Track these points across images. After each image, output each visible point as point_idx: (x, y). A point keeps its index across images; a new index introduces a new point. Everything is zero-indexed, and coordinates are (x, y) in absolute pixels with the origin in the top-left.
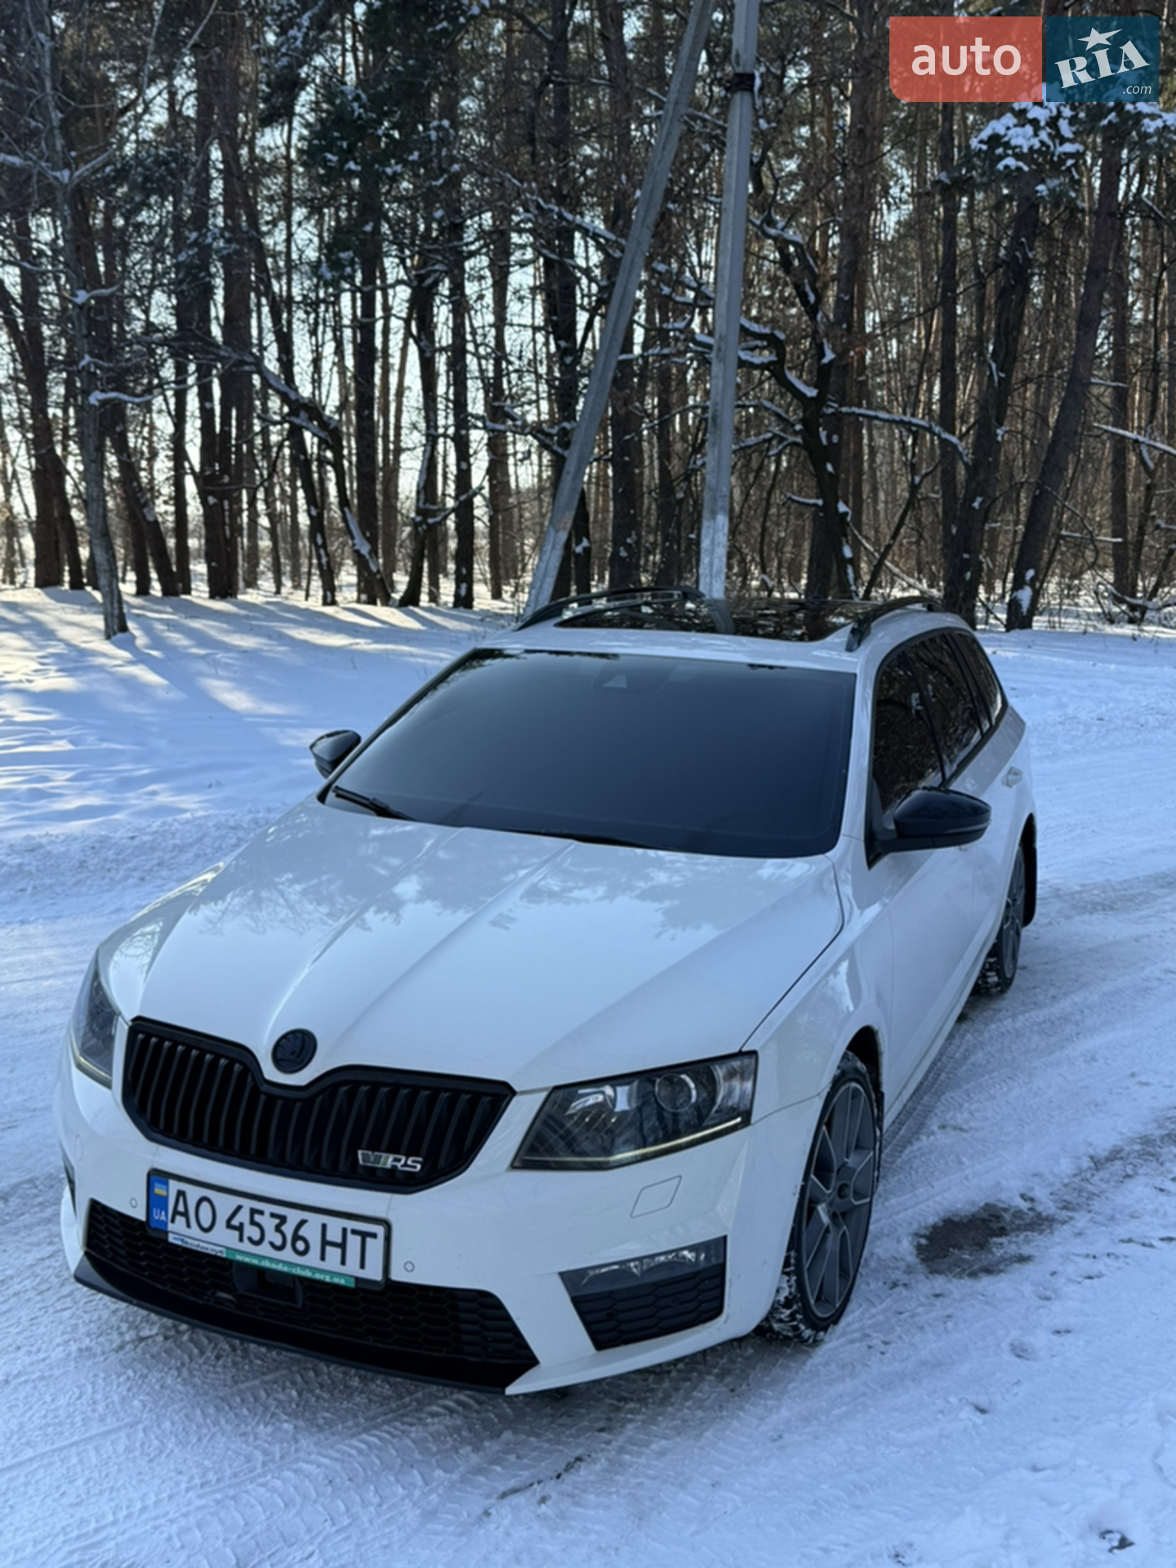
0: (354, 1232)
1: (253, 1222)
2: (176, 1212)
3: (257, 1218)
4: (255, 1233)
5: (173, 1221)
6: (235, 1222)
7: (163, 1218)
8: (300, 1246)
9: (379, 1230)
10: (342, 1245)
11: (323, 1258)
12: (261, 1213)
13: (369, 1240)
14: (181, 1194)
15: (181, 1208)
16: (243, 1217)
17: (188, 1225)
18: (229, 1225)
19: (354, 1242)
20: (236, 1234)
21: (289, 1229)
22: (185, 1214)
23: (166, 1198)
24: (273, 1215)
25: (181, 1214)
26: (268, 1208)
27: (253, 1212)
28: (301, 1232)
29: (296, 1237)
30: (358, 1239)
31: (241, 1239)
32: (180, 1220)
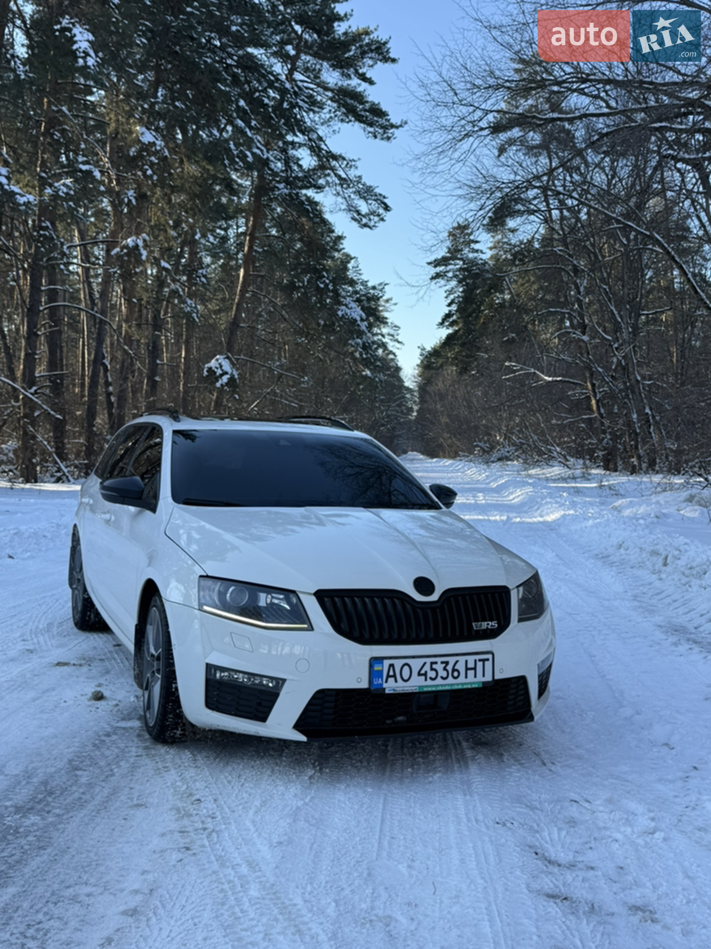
0: (480, 660)
1: (432, 669)
2: (388, 676)
3: (434, 666)
4: (432, 674)
5: (386, 682)
6: (423, 672)
7: (380, 682)
8: (456, 674)
9: (490, 656)
10: (475, 669)
11: (466, 677)
12: (436, 663)
13: (486, 663)
14: (392, 666)
15: (391, 673)
16: (427, 668)
17: (396, 681)
18: (419, 674)
19: (480, 664)
20: (423, 677)
21: (450, 668)
22: (394, 676)
23: (381, 672)
24: (442, 663)
25: (391, 676)
26: (439, 660)
27: (432, 663)
28: (456, 667)
29: (454, 670)
30: (481, 663)
31: (426, 680)
32: (391, 680)
